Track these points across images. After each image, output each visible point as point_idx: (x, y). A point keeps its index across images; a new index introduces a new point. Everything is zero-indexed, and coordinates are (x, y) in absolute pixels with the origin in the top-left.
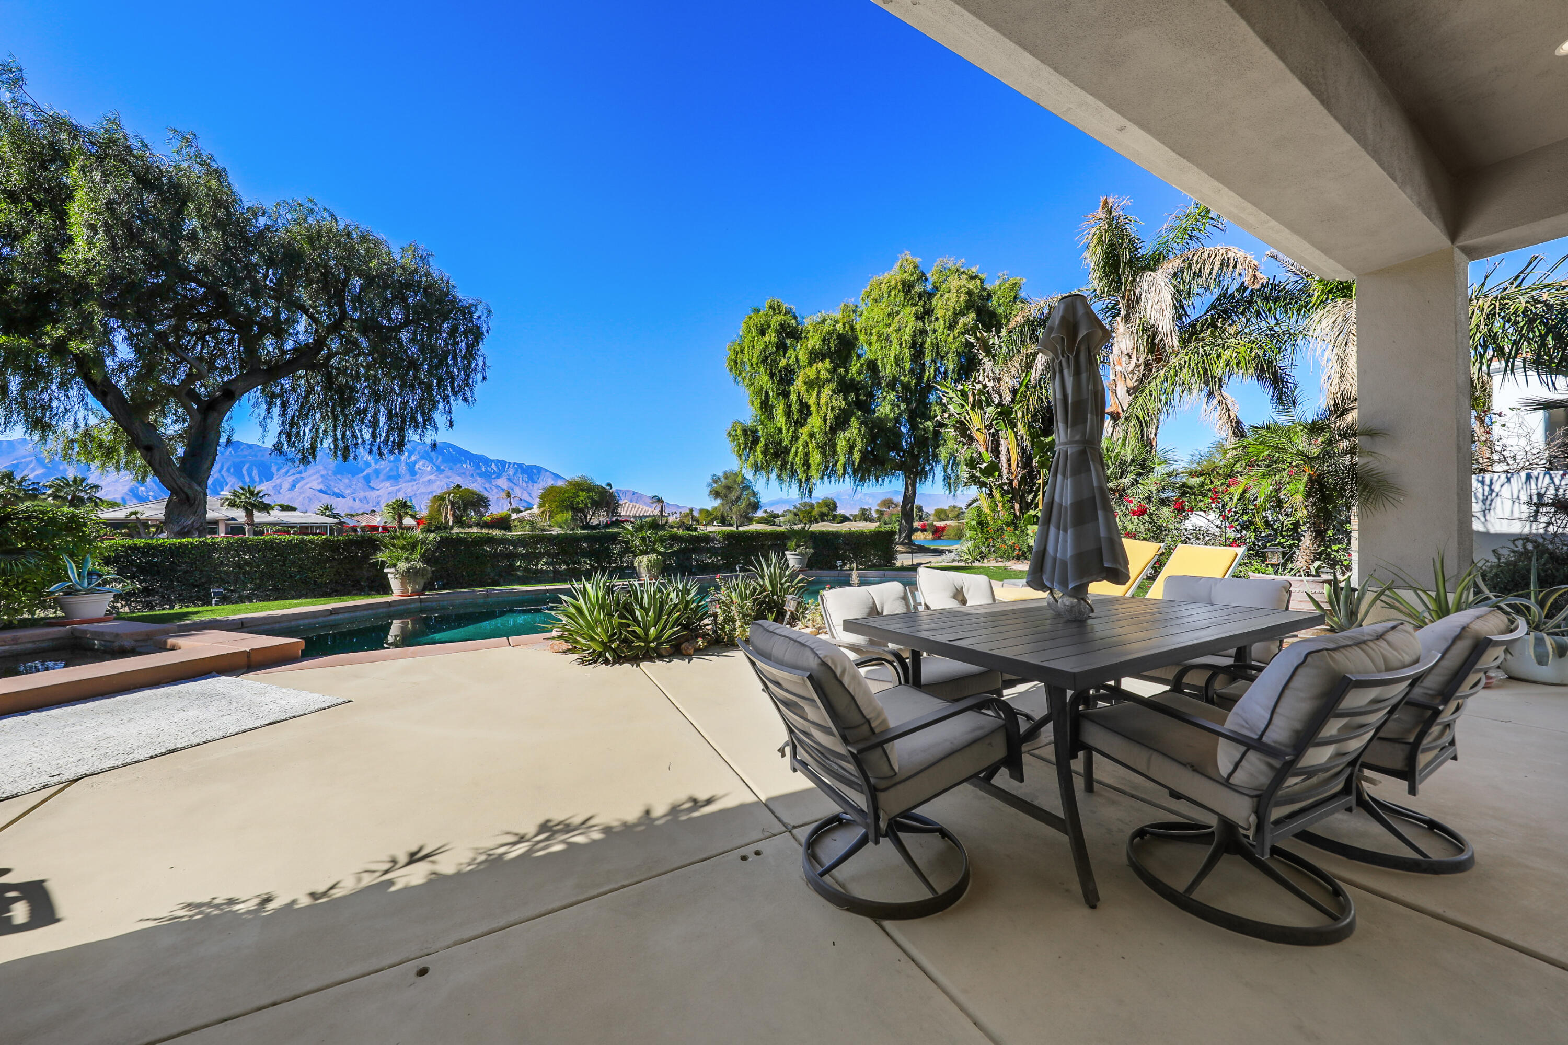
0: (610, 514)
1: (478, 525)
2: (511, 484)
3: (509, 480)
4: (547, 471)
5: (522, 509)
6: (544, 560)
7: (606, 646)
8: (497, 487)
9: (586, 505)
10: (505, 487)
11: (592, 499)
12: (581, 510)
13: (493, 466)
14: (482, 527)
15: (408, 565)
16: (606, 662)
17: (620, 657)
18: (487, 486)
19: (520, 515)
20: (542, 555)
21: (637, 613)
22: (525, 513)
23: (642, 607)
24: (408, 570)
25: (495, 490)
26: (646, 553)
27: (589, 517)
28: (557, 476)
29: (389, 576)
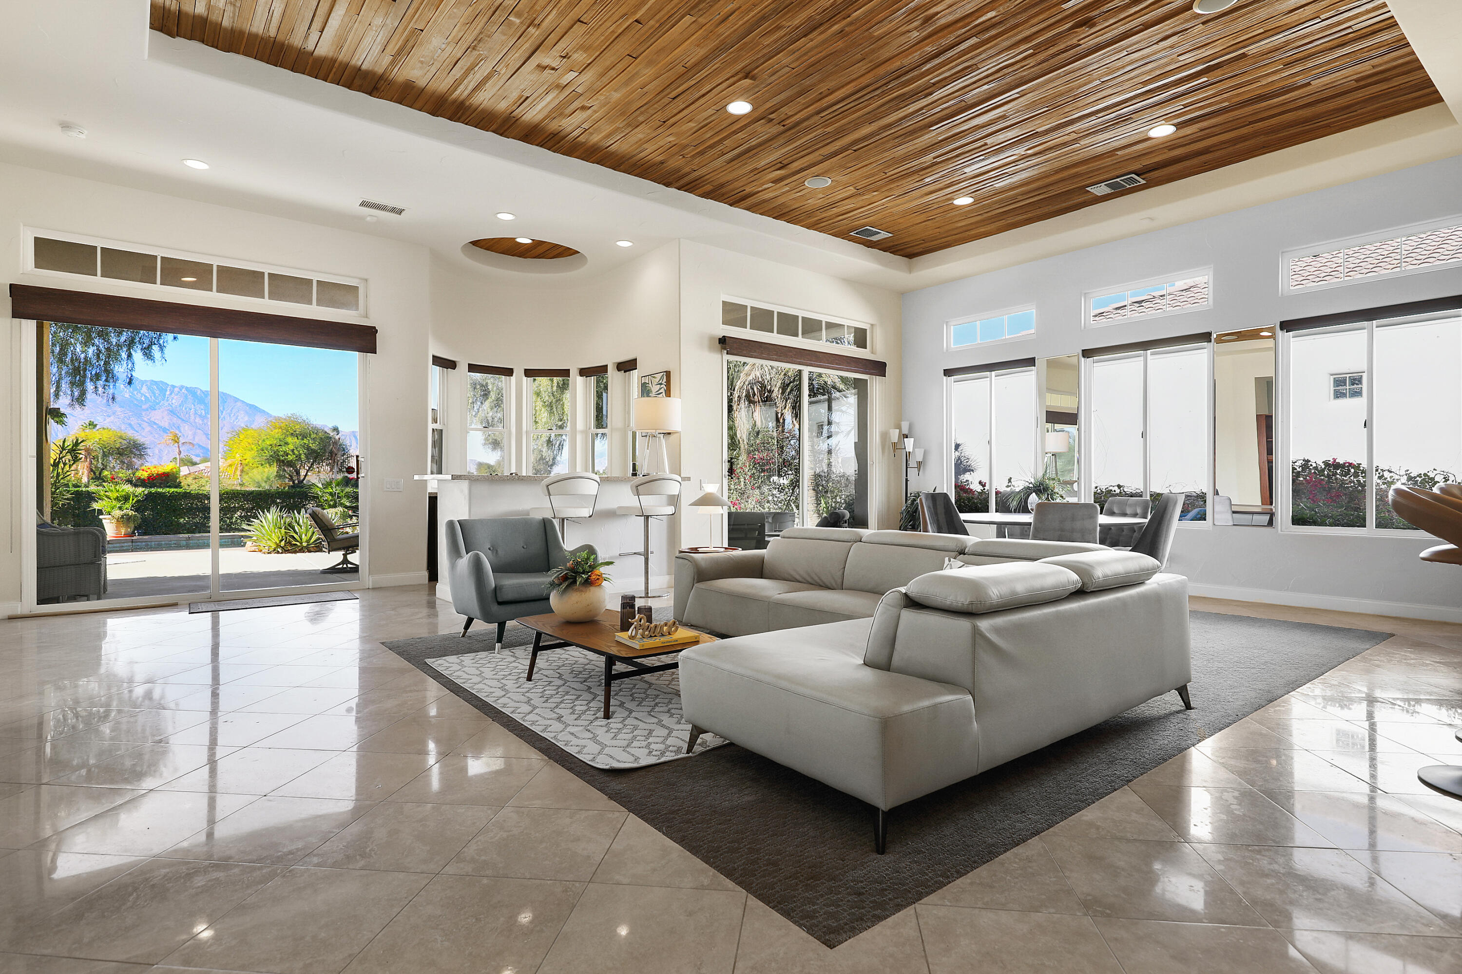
0: (336, 469)
1: (129, 481)
2: (175, 420)
3: (172, 412)
4: (236, 400)
5: (196, 459)
6: (239, 513)
7: (278, 546)
8: (152, 424)
9: (299, 457)
10: (165, 424)
11: (308, 448)
12: (290, 464)
13: (144, 389)
14: (136, 486)
15: (122, 513)
16: (278, 552)
17: (286, 551)
18: (134, 421)
19: (193, 469)
20: (235, 510)
21: (296, 528)
22: (202, 466)
23: (298, 525)
24: (122, 517)
25: (148, 429)
26: (334, 506)
27: (303, 473)
28: (254, 409)
29: (104, 521)
